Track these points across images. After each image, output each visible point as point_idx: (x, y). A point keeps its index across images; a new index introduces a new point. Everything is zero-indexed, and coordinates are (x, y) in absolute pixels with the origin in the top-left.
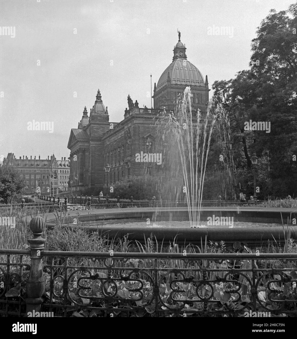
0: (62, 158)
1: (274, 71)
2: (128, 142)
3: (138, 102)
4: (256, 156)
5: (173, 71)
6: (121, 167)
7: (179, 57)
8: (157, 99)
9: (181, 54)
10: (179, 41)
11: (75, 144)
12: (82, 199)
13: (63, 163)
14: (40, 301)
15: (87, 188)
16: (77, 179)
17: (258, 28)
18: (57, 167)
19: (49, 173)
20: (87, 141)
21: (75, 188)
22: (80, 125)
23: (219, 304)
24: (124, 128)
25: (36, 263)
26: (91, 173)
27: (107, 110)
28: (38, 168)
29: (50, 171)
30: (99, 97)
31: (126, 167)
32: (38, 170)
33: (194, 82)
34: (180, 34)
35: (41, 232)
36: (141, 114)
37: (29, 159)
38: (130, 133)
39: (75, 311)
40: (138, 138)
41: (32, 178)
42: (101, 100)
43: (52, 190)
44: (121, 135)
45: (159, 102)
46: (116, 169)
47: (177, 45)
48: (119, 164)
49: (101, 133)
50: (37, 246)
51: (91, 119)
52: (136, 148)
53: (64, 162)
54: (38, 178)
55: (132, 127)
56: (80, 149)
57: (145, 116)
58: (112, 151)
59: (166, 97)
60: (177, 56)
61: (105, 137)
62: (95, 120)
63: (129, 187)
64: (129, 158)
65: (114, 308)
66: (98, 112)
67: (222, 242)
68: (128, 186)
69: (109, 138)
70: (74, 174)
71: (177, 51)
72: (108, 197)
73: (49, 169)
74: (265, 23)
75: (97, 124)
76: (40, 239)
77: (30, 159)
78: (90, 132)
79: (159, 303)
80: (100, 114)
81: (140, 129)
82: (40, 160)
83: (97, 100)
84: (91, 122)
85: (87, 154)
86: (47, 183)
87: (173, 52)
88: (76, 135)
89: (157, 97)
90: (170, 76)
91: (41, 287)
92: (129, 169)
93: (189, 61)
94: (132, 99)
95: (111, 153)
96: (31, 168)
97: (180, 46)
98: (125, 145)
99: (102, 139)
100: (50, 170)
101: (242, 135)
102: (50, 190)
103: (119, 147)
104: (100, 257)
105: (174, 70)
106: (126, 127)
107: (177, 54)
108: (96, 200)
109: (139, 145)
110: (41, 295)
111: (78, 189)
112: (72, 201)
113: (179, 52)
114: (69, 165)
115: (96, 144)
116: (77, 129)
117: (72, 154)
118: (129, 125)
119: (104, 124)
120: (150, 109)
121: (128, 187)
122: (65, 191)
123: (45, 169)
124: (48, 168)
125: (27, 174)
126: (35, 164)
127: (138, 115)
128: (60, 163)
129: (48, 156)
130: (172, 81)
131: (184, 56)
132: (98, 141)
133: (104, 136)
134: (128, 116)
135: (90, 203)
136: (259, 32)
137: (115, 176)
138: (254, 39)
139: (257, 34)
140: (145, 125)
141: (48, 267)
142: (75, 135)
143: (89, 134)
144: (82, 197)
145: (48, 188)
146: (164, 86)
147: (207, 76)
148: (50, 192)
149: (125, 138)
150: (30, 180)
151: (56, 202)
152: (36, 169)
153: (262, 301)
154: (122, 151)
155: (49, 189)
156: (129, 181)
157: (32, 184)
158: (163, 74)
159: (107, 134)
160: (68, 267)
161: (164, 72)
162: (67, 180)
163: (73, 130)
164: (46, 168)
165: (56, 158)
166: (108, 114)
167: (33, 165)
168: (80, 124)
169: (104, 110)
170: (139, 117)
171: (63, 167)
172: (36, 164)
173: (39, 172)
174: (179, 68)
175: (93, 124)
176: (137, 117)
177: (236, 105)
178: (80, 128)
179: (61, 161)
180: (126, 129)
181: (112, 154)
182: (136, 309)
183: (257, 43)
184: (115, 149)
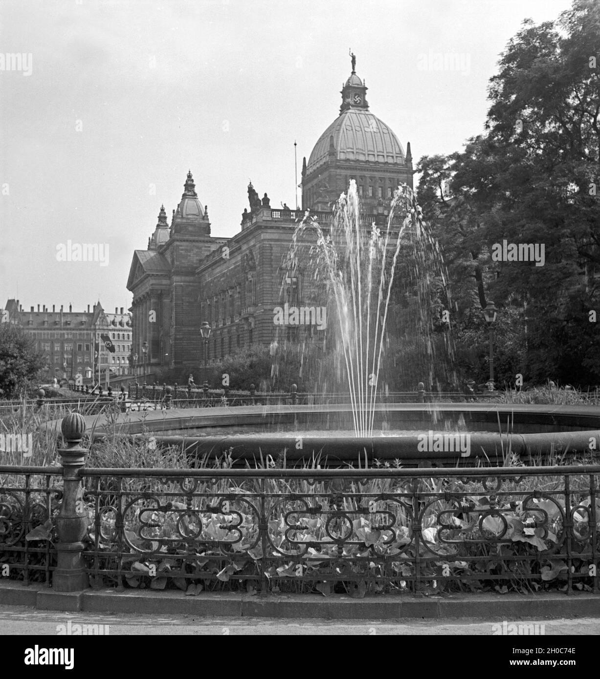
0: (117, 309)
1: (533, 140)
2: (249, 276)
3: (268, 197)
4: (493, 306)
5: (341, 134)
6: (235, 328)
7: (353, 106)
8: (309, 189)
9: (357, 99)
10: (353, 73)
11: (142, 281)
12: (157, 390)
13: (118, 319)
14: (80, 546)
15: (166, 368)
16: (147, 351)
17: (502, 54)
18: (105, 328)
19: (91, 340)
20: (166, 275)
21: (142, 369)
22: (152, 242)
23: (362, 547)
24: (240, 248)
25: (72, 488)
26: (176, 339)
27: (206, 213)
28: (67, 329)
29: (92, 335)
30: (189, 186)
31: (246, 327)
32: (68, 334)
33: (383, 156)
34: (354, 58)
35: (79, 438)
36: (276, 221)
37: (48, 311)
38: (252, 258)
39: (135, 561)
40: (269, 269)
41: (56, 349)
42: (194, 193)
43: (97, 374)
44: (234, 264)
45: (313, 197)
46: (226, 330)
47: (348, 81)
48: (232, 322)
49: (195, 259)
50: (74, 460)
51: (173, 232)
52: (264, 289)
53: (121, 316)
54: (69, 349)
55: (257, 246)
56: (152, 290)
57: (283, 226)
58: (216, 295)
59: (327, 185)
60: (349, 104)
61: (203, 267)
62: (182, 232)
63: (251, 366)
64: (251, 309)
65: (198, 554)
66: (189, 216)
67: (397, 460)
68: (248, 363)
69: (210, 269)
70: (140, 341)
71: (349, 93)
72: (207, 387)
73: (89, 332)
74: (514, 46)
75: (187, 241)
76: (78, 448)
77: (52, 311)
78: (172, 257)
79: (269, 547)
80: (193, 221)
81: (272, 252)
82: (71, 314)
83: (186, 192)
84: (176, 237)
85: (166, 301)
86: (86, 360)
87: (341, 95)
88: (144, 264)
89: (310, 185)
90: (335, 142)
91: (80, 525)
92: (251, 331)
93: (372, 113)
94: (257, 192)
95: (215, 300)
96: (54, 329)
97: (355, 84)
98: (242, 284)
99: (197, 271)
100: (92, 333)
101: (475, 263)
102: (92, 372)
103: (232, 288)
104: (173, 477)
105: (343, 131)
106: (244, 247)
107: (349, 100)
108: (183, 392)
109: (272, 282)
110: (81, 538)
111: (149, 371)
112: (137, 394)
113: (352, 94)
114: (130, 322)
115: (184, 282)
116: (145, 251)
117: (137, 300)
118: (252, 243)
119: (200, 241)
120: (293, 211)
121: (247, 366)
122: (123, 375)
123: (82, 332)
124: (87, 330)
125: (46, 341)
126: (62, 321)
127: (269, 223)
128: (112, 320)
129: (89, 306)
130: (339, 153)
131: (362, 103)
132: (187, 274)
133: (201, 265)
134: (249, 224)
135: (170, 397)
136: (504, 62)
137: (222, 346)
138: (495, 77)
139: (499, 67)
140: (283, 243)
141: (91, 493)
142: (142, 262)
143: (169, 260)
144: (157, 387)
145: (89, 369)
146: (322, 163)
147: (409, 144)
148: (92, 378)
149: (244, 270)
150: (52, 353)
151: (105, 396)
152: (65, 332)
153: (429, 542)
154: (237, 296)
155: (90, 372)
156: (250, 355)
157: (55, 361)
158: (320, 139)
159: (207, 261)
160: (123, 494)
161: (323, 135)
162: (127, 353)
163: (137, 252)
164: (84, 330)
165: (103, 310)
166: (208, 219)
167: (57, 324)
168: (152, 240)
169: (200, 211)
170: (272, 228)
171: (119, 327)
172: (65, 321)
173: (70, 337)
174: (354, 128)
175: (177, 241)
176: (266, 227)
177: (462, 205)
178: (152, 250)
179: (113, 316)
180: (245, 250)
181: (216, 302)
182: (231, 556)
183: (500, 85)
184: (224, 291)
